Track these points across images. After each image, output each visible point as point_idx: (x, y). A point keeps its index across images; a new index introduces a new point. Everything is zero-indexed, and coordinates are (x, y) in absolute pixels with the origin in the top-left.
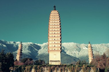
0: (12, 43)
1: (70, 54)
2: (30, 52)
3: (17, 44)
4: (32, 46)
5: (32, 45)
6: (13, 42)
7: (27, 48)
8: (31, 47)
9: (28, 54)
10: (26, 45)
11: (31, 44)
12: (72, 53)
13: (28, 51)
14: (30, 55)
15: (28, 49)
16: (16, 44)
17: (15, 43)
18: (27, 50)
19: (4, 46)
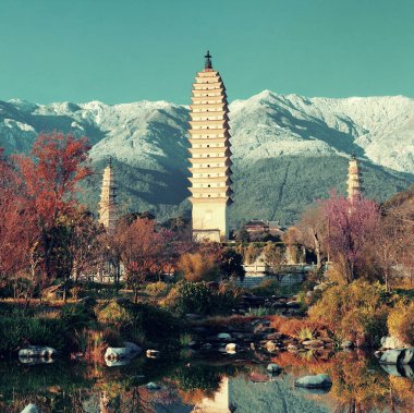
0: (60, 108)
1: (386, 163)
2: (160, 153)
3: (89, 114)
4: (171, 123)
5: (169, 116)
6: (65, 105)
7: (143, 131)
8: (166, 126)
9: (149, 164)
10: (134, 114)
11: (161, 111)
12: (394, 155)
13: (147, 148)
14: (159, 168)
15: (149, 140)
16: (84, 116)
17: (78, 108)
18: (146, 144)
19: (26, 127)
